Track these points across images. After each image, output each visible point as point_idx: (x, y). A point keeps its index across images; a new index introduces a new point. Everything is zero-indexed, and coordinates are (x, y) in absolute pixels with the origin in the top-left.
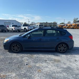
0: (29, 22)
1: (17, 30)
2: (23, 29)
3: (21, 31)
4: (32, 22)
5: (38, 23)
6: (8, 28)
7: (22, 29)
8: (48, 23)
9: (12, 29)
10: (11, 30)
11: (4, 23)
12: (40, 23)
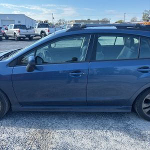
0: (53, 18)
1: (26, 35)
2: (39, 33)
3: (34, 38)
4: (60, 20)
5: (71, 21)
6: (5, 31)
7: (35, 33)
8: (92, 21)
9: (15, 33)
10: (12, 35)
11: (2, 20)
12: (76, 21)
